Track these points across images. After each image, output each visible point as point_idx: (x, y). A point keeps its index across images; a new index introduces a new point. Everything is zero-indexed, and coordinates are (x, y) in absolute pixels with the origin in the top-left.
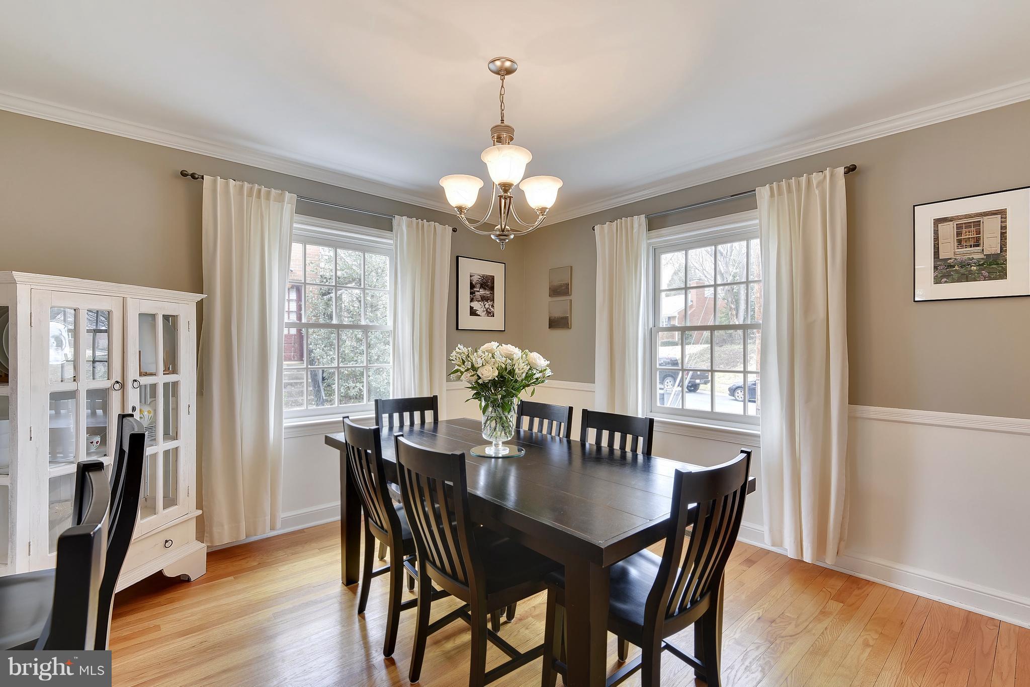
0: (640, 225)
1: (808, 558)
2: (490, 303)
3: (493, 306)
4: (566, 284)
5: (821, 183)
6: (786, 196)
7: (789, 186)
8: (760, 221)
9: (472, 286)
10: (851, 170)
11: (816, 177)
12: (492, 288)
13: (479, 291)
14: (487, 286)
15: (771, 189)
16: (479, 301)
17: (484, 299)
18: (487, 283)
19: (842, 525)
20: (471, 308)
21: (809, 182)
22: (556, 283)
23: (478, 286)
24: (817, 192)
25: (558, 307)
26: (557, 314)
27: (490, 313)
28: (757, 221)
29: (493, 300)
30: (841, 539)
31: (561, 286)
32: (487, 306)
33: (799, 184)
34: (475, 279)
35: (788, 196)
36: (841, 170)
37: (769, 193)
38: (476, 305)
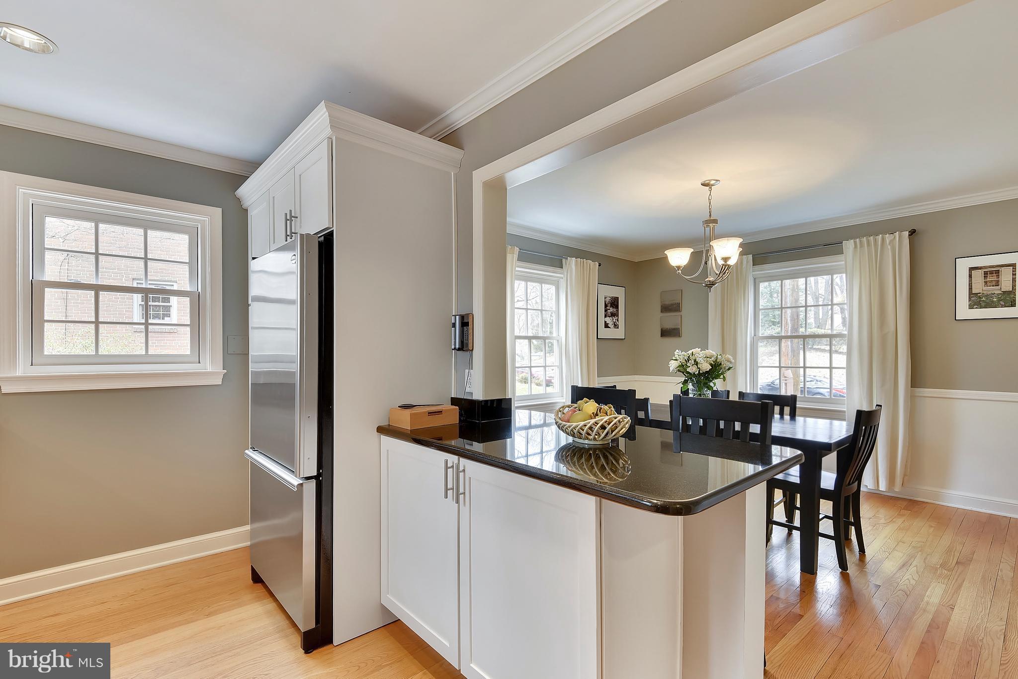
0: (747, 262)
1: (883, 487)
2: (616, 318)
3: (618, 320)
4: (678, 303)
5: (891, 242)
6: (866, 248)
7: (868, 242)
8: (846, 263)
9: (606, 306)
10: (912, 233)
11: (888, 237)
12: (617, 307)
13: (609, 309)
14: (615, 305)
15: (855, 243)
16: (610, 317)
17: (613, 315)
18: (614, 303)
19: (906, 466)
20: (605, 322)
21: (883, 239)
22: (667, 302)
23: (609, 305)
24: (889, 247)
25: (670, 320)
26: (668, 325)
27: (616, 326)
28: (843, 262)
29: (618, 316)
30: (905, 475)
31: (672, 305)
32: (614, 321)
33: (875, 241)
34: (608, 299)
35: (867, 248)
36: (906, 233)
37: (854, 246)
38: (608, 320)
